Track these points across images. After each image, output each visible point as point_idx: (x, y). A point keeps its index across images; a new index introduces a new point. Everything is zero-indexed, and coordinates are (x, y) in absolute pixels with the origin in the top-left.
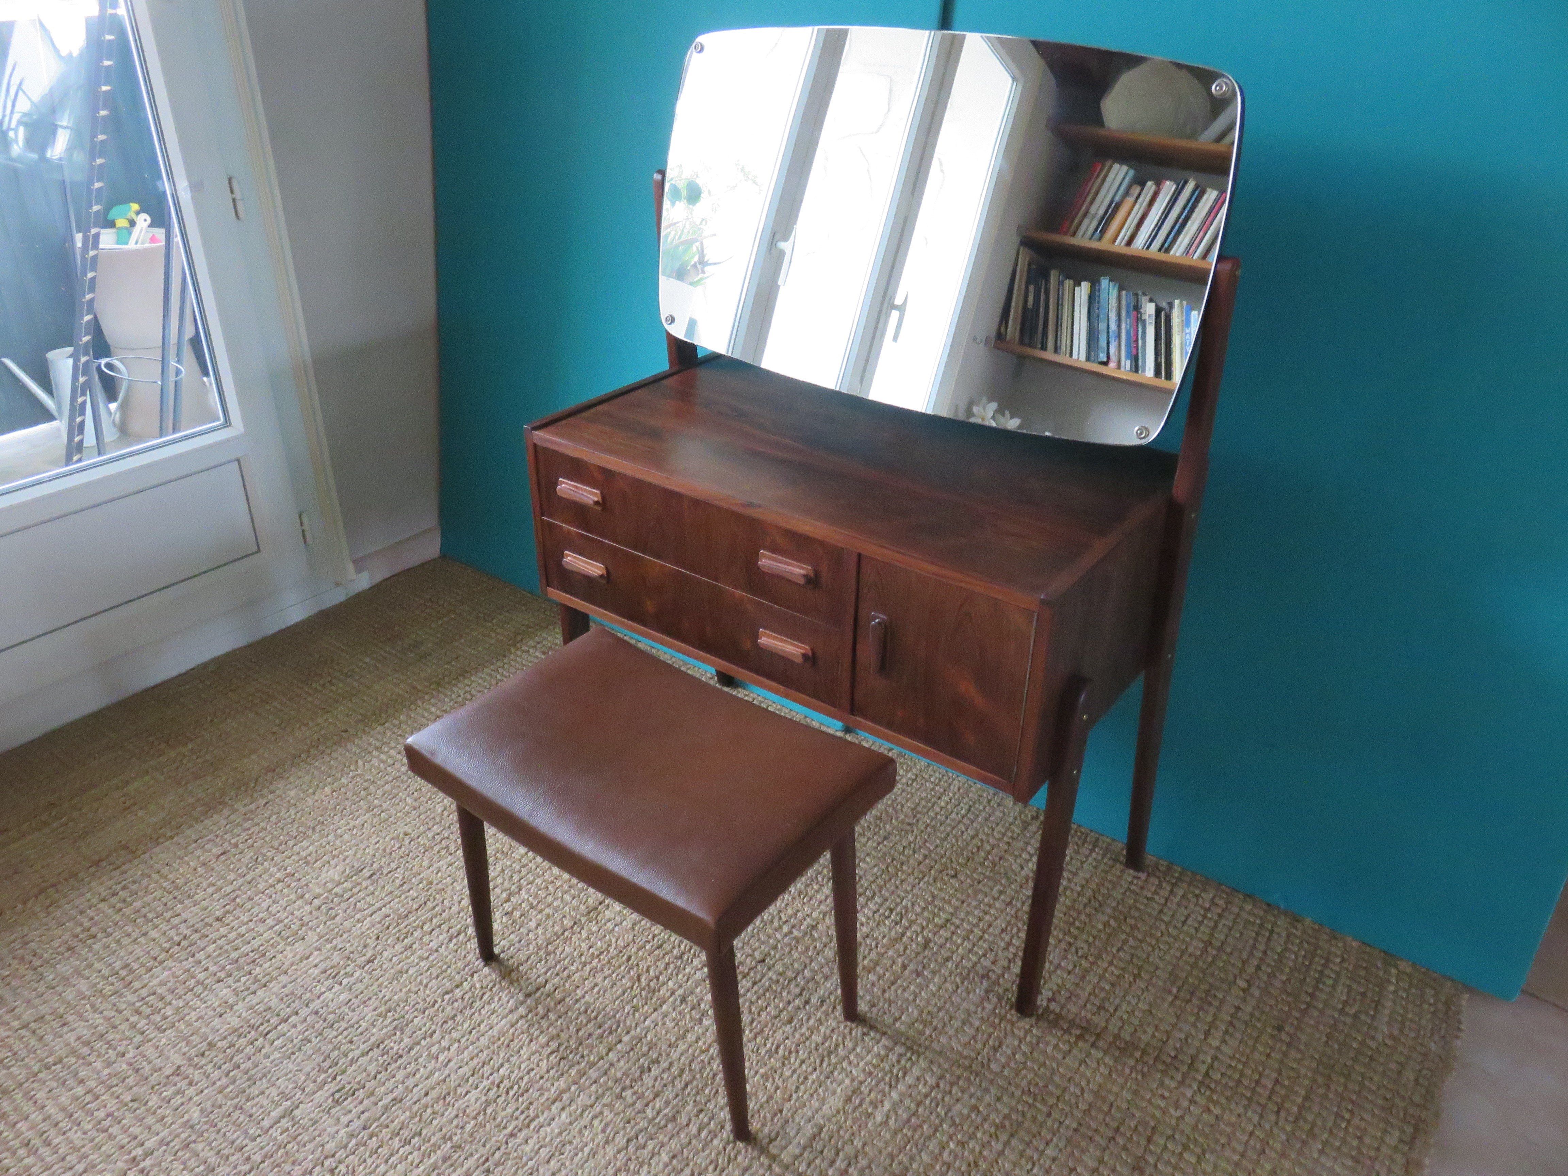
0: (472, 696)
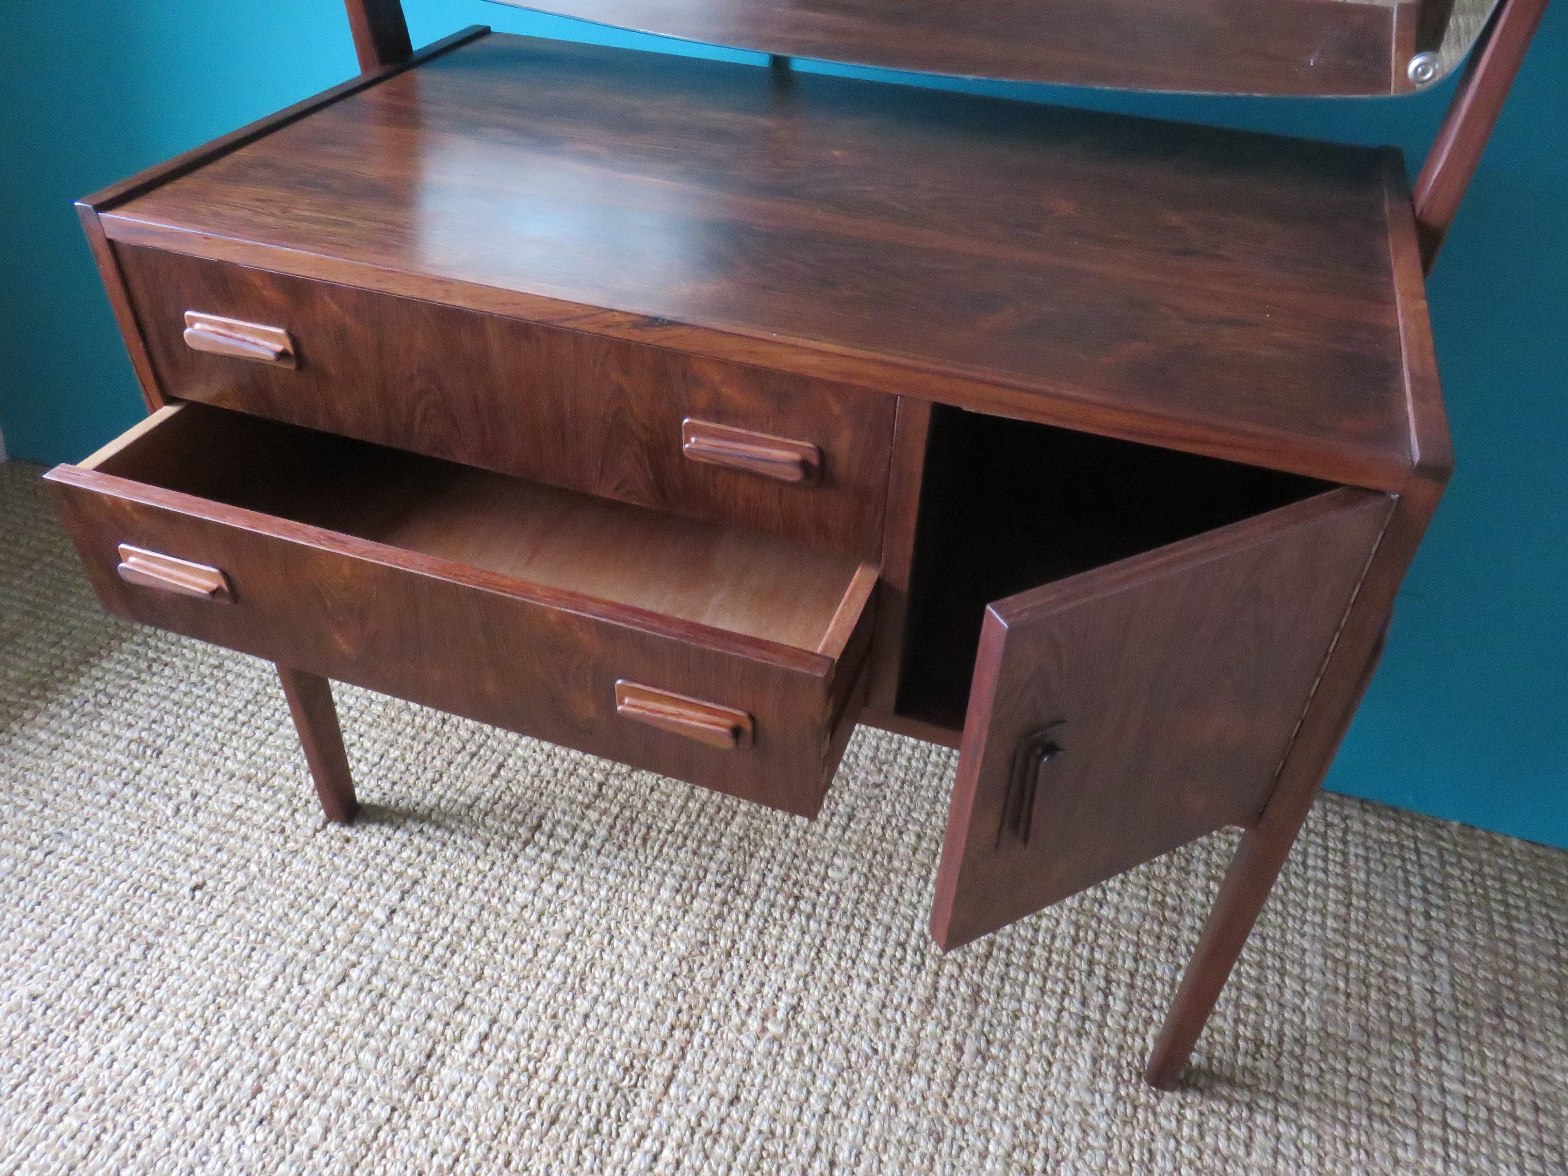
0: (110, 697)
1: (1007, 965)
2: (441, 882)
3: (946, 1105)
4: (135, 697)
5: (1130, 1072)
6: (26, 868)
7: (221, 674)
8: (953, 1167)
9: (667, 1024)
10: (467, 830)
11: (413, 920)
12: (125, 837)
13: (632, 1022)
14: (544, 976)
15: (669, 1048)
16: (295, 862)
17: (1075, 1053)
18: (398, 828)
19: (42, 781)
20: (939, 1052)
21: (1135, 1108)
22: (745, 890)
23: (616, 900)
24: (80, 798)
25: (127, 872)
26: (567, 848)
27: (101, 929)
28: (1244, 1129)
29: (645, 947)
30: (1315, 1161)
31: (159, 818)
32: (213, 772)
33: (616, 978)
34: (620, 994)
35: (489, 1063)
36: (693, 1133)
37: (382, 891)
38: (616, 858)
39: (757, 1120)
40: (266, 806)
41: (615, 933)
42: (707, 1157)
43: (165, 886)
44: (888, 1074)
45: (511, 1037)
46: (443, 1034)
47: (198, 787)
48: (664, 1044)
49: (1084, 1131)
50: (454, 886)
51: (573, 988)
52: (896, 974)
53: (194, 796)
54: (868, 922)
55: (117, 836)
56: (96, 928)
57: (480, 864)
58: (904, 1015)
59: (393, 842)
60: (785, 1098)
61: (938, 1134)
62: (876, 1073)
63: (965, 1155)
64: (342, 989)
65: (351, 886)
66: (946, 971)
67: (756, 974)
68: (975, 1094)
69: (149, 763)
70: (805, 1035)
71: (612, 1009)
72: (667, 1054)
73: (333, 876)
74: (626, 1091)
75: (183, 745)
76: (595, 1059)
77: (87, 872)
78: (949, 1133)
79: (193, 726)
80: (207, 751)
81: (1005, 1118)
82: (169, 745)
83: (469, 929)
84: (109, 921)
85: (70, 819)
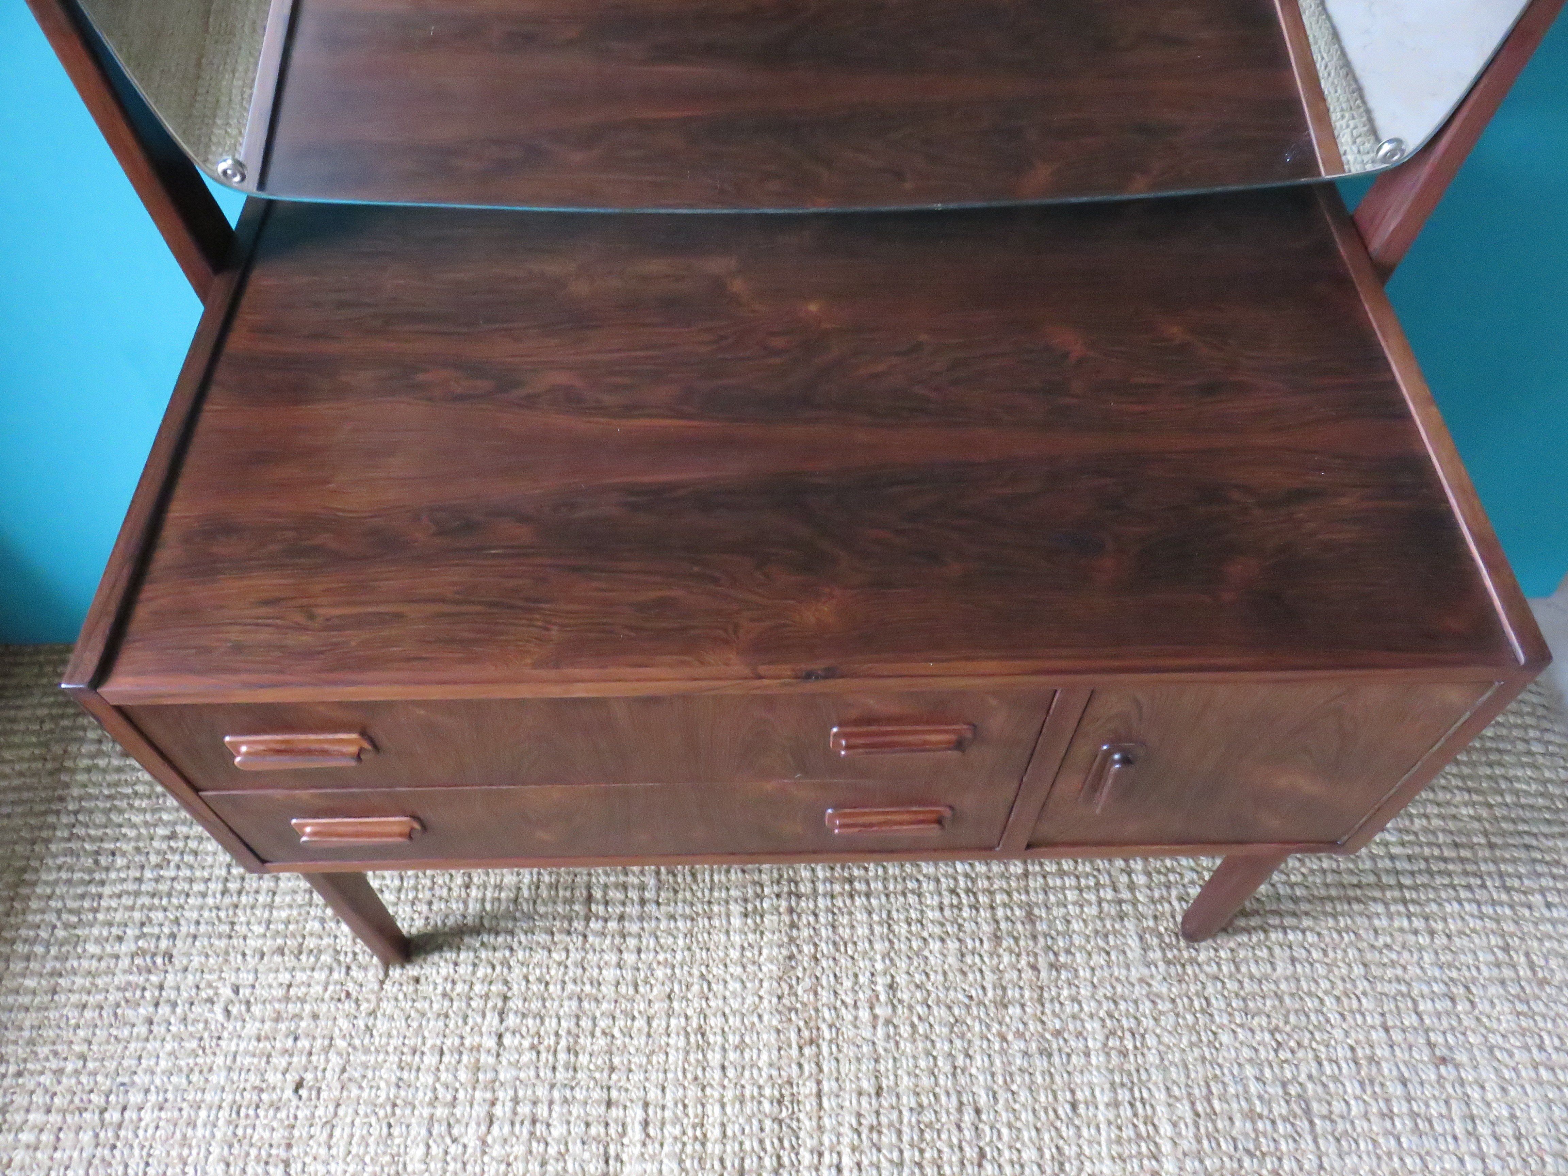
1: (1044, 877)
2: (528, 988)
3: (1043, 1022)
4: (103, 903)
5: (1170, 936)
6: (110, 1134)
7: (181, 844)
8: (1069, 1073)
9: (795, 1046)
10: (525, 926)
11: (523, 1037)
12: (191, 1061)
13: (765, 1056)
14: (668, 1045)
15: (806, 1067)
16: (379, 1023)
17: (1124, 936)
18: (459, 949)
19: (64, 1033)
20: (1020, 978)
21: (1183, 966)
22: (803, 890)
23: (695, 944)
24: (116, 1037)
25: (217, 1098)
26: (628, 910)
27: (228, 1165)
28: (1265, 950)
29: (743, 982)
30: (1321, 954)
31: (213, 1028)
32: (239, 957)
33: (731, 1020)
34: (742, 1035)
35: (662, 1145)
36: (859, 1135)
37: (479, 1020)
38: (676, 903)
39: (905, 1100)
40: (316, 974)
41: (710, 977)
42: (879, 1150)
43: (264, 1096)
44: (988, 1015)
45: (668, 1114)
46: (607, 1135)
47: (233, 979)
48: (800, 1066)
49: (1153, 1002)
50: (542, 988)
51: (698, 1046)
52: (960, 921)
53: (236, 990)
54: (918, 880)
55: (182, 1063)
56: (222, 1166)
57: (555, 955)
58: (981, 956)
59: (463, 965)
60: (917, 1071)
61: (1046, 1050)
62: (979, 1017)
63: (1074, 1059)
64: (495, 1129)
65: (446, 1026)
66: (998, 902)
67: (847, 968)
68: (1061, 1004)
69: (166, 972)
70: (910, 1008)
71: (742, 1052)
72: (807, 1073)
73: (424, 1023)
74: (788, 1121)
75: (190, 940)
76: (749, 1104)
77: (176, 1113)
78: (1055, 1046)
79: (187, 914)
80: (220, 936)
81: (1091, 1016)
82: (175, 945)
83: (578, 1025)
84: (231, 1154)
85: (120, 1064)
